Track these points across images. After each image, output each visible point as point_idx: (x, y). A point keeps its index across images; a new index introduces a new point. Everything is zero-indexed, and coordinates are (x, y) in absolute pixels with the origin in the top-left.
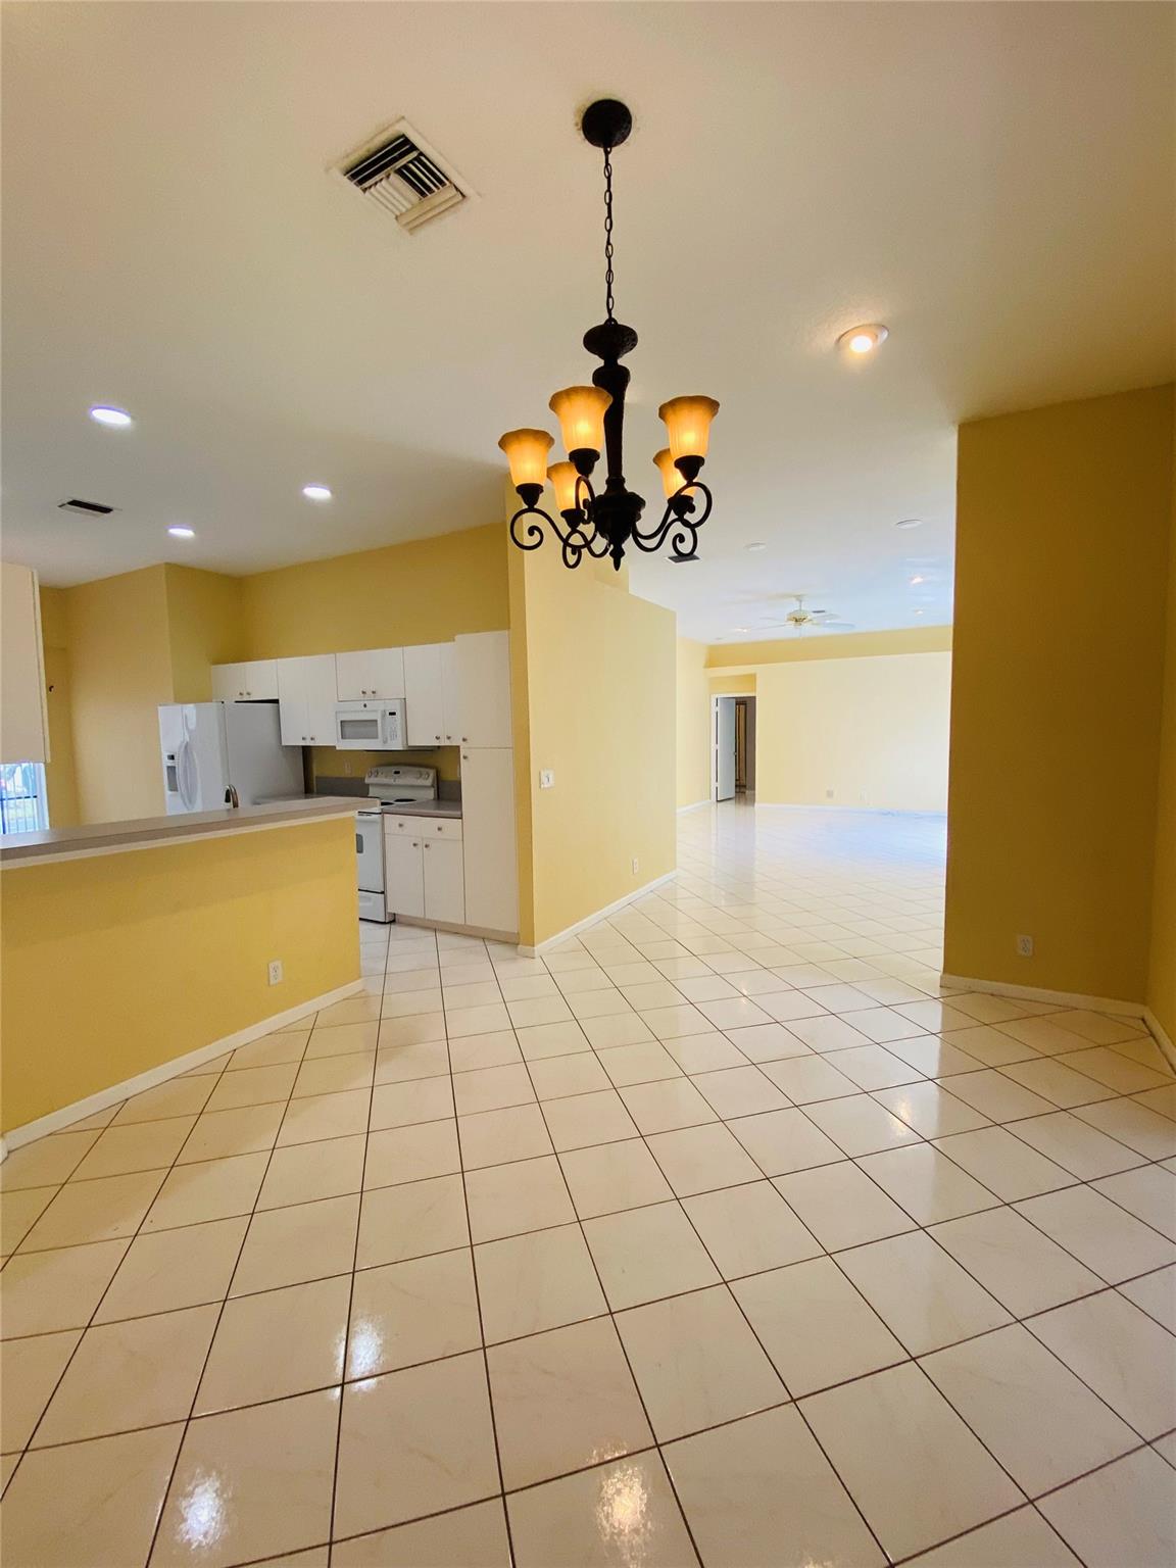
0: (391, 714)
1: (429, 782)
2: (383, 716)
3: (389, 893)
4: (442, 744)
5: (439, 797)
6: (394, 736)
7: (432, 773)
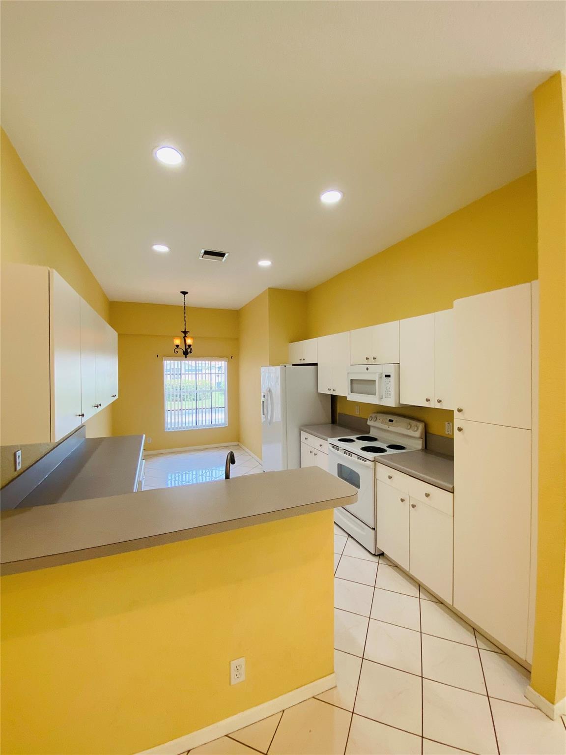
0: (387, 376)
1: (418, 434)
2: (381, 378)
3: (378, 530)
4: (433, 406)
5: (427, 448)
6: (388, 394)
7: (421, 426)
